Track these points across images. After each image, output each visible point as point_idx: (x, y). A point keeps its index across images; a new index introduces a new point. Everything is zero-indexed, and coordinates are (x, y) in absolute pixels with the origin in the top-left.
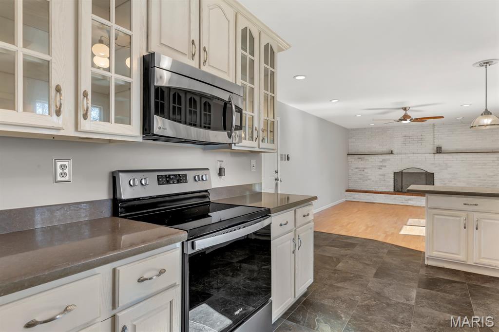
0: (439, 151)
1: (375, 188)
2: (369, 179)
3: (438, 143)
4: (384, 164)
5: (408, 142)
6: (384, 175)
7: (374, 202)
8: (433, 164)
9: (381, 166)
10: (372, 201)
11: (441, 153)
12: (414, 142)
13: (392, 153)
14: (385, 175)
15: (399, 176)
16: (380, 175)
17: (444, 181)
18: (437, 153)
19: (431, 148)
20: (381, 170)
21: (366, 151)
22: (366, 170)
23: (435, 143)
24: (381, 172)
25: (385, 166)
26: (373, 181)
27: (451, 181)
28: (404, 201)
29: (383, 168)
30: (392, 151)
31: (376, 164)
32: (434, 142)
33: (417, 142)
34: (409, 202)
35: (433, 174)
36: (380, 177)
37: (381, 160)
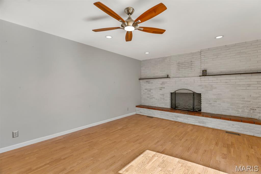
0: (205, 73)
2: (154, 98)
4: (163, 86)
5: (181, 68)
6: (163, 95)
8: (200, 85)
9: (162, 88)
11: (206, 75)
12: (185, 67)
13: (168, 77)
15: (174, 95)
16: (161, 95)
17: (210, 101)
18: (203, 76)
19: (199, 72)
20: (161, 91)
21: (152, 76)
22: (152, 91)
23: (202, 67)
25: (164, 88)
26: (156, 99)
27: (216, 101)
28: (174, 118)
30: (168, 75)
31: (158, 86)
33: (187, 67)
34: (178, 119)
35: (201, 94)
36: (161, 96)
37: (161, 83)
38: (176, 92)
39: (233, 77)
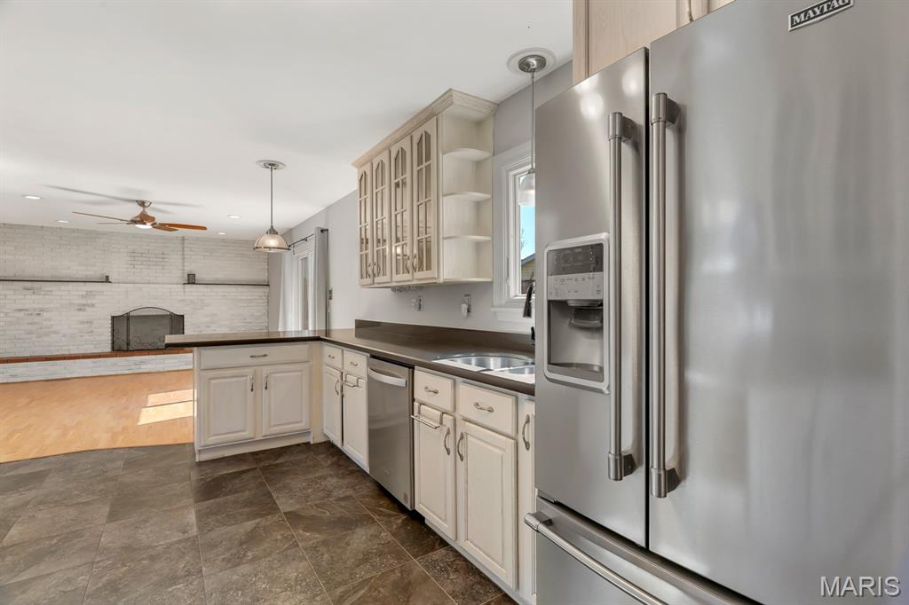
0: (191, 280)
1: (71, 348)
2: (55, 332)
3: (190, 268)
4: (90, 301)
5: (139, 263)
7: (68, 376)
8: (182, 301)
9: (84, 305)
10: (63, 377)
11: (194, 283)
12: (149, 263)
13: (107, 280)
14: (91, 322)
15: (121, 323)
16: (82, 322)
17: (199, 327)
18: (189, 283)
19: (178, 275)
20: (81, 313)
21: (47, 274)
22: (45, 314)
23: (186, 268)
24: (82, 316)
25: (93, 305)
26: (65, 336)
27: (208, 327)
28: (133, 367)
29: (88, 309)
30: (107, 277)
31: (72, 301)
32: (184, 266)
33: (154, 263)
34: (144, 366)
35: (183, 316)
36: (81, 326)
37: (85, 293)
38: (131, 314)
39: (233, 289)
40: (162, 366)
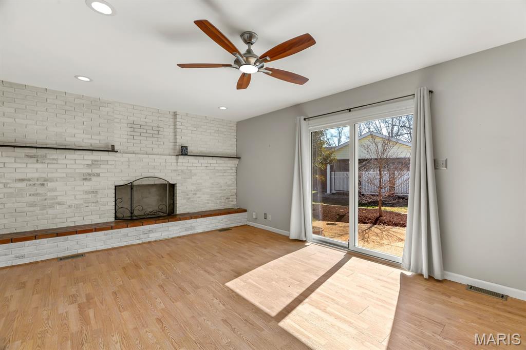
0: (184, 151)
1: (73, 219)
2: (59, 204)
3: (182, 141)
4: (96, 171)
5: (139, 134)
6: (95, 192)
7: (81, 251)
8: (175, 171)
9: (89, 174)
10: (74, 252)
11: (186, 155)
12: (146, 135)
13: (113, 150)
14: (97, 192)
15: (125, 192)
16: (87, 192)
17: (188, 195)
18: (182, 155)
19: (171, 147)
20: (86, 183)
21: (51, 142)
22: (50, 185)
23: (178, 141)
24: (88, 186)
25: (98, 175)
26: (70, 207)
29: (94, 179)
30: (113, 146)
31: (77, 171)
32: (175, 139)
33: (151, 135)
35: (175, 184)
36: (86, 196)
37: (90, 162)
38: (134, 183)
40: (166, 233)
